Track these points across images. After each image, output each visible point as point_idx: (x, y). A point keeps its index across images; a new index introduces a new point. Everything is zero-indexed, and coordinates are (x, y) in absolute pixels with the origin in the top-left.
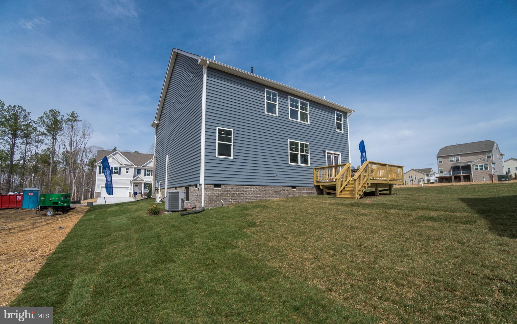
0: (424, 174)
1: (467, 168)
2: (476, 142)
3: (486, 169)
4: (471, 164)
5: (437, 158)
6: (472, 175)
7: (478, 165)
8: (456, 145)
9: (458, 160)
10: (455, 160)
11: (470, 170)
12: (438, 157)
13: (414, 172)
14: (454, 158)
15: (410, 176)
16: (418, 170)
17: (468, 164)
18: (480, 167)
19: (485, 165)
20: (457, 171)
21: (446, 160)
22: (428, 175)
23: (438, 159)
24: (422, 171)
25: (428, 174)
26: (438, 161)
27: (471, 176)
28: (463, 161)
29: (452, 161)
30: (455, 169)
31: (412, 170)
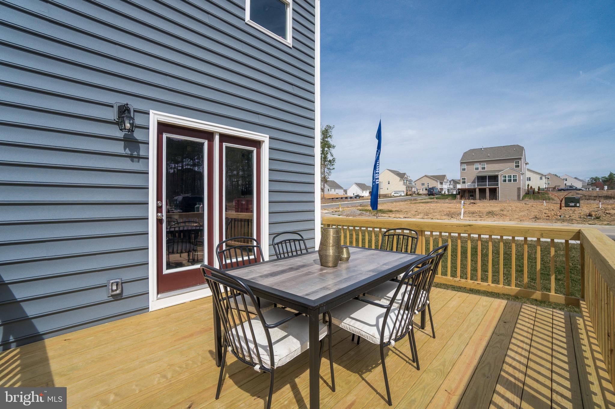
0: (437, 182)
1: (494, 178)
2: (504, 147)
3: (515, 180)
4: (500, 173)
5: (460, 164)
6: (499, 187)
7: (507, 176)
8: (482, 149)
9: (484, 168)
10: (480, 167)
11: (498, 181)
12: (462, 163)
13: (428, 179)
14: (480, 164)
15: (422, 183)
16: (431, 176)
17: (496, 173)
18: (508, 178)
19: (514, 176)
20: (482, 182)
21: (470, 167)
22: (441, 183)
23: (461, 166)
24: (436, 178)
25: (441, 181)
26: (461, 168)
27: (497, 189)
28: (490, 169)
29: (477, 169)
30: (481, 179)
31: (425, 176)
